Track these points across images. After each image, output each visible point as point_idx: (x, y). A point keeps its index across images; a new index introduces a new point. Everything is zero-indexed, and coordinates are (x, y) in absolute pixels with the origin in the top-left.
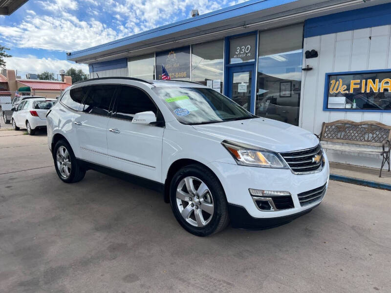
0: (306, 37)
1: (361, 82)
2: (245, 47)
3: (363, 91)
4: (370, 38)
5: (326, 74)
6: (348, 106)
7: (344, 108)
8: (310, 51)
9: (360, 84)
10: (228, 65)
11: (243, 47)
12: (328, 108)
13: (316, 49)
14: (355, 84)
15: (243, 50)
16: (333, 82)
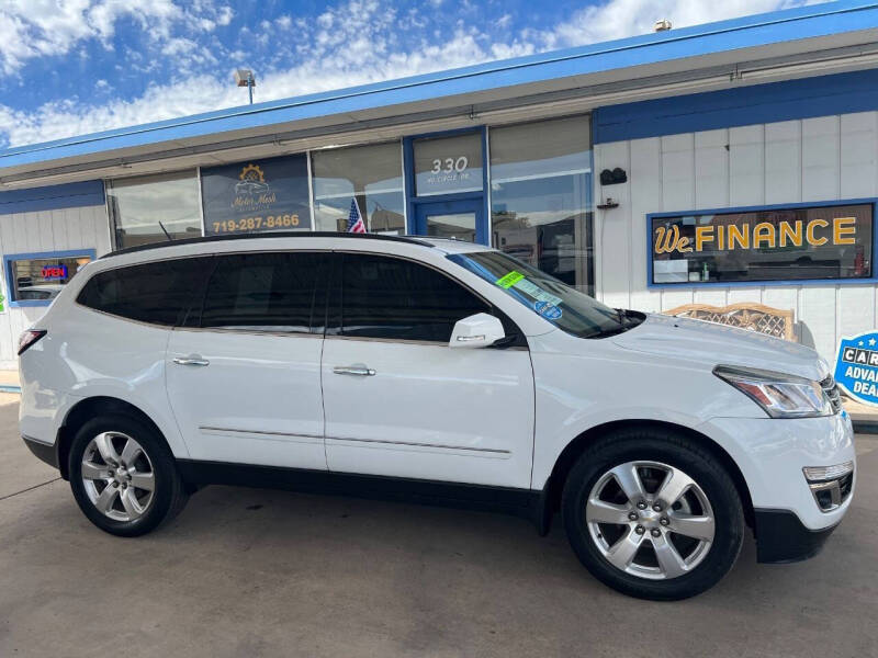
0: (597, 143)
1: (716, 230)
2: (455, 161)
3: (721, 247)
4: (728, 147)
5: (648, 215)
6: (695, 277)
7: (686, 280)
8: (612, 170)
9: (715, 233)
10: (414, 200)
11: (450, 160)
12: (653, 283)
13: (624, 167)
14: (704, 234)
15: (450, 166)
16: (660, 231)
